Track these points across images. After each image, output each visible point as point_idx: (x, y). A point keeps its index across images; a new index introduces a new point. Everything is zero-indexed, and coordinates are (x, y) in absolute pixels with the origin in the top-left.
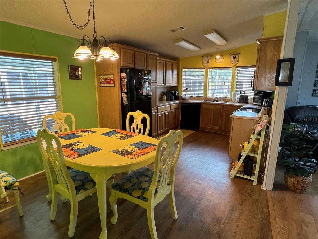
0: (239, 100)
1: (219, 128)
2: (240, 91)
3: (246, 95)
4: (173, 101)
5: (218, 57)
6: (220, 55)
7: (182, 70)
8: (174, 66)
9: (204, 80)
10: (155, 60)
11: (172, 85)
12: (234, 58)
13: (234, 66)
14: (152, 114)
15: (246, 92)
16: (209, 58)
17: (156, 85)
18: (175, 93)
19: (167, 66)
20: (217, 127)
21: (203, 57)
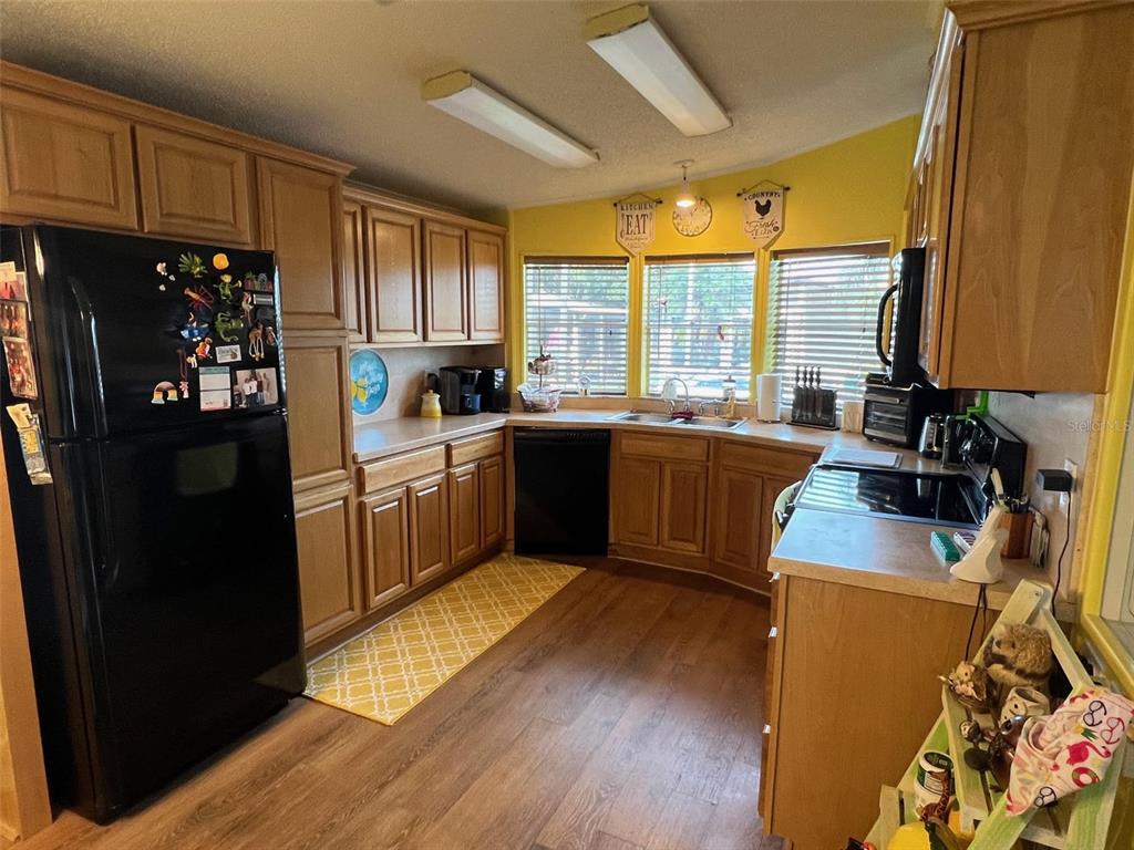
0: (794, 412)
1: (703, 552)
2: (795, 368)
3: (823, 386)
4: (479, 416)
5: (686, 203)
6: (696, 197)
7: (521, 267)
8: (477, 249)
9: (627, 317)
10: (326, 195)
11: (469, 338)
12: (763, 210)
13: (762, 251)
14: (297, 516)
15: (825, 374)
16: (647, 212)
17: (339, 343)
18: (488, 376)
19: (436, 244)
20: (692, 547)
21: (615, 205)
